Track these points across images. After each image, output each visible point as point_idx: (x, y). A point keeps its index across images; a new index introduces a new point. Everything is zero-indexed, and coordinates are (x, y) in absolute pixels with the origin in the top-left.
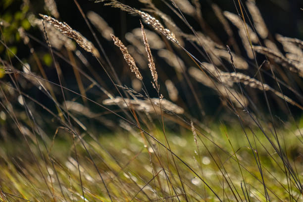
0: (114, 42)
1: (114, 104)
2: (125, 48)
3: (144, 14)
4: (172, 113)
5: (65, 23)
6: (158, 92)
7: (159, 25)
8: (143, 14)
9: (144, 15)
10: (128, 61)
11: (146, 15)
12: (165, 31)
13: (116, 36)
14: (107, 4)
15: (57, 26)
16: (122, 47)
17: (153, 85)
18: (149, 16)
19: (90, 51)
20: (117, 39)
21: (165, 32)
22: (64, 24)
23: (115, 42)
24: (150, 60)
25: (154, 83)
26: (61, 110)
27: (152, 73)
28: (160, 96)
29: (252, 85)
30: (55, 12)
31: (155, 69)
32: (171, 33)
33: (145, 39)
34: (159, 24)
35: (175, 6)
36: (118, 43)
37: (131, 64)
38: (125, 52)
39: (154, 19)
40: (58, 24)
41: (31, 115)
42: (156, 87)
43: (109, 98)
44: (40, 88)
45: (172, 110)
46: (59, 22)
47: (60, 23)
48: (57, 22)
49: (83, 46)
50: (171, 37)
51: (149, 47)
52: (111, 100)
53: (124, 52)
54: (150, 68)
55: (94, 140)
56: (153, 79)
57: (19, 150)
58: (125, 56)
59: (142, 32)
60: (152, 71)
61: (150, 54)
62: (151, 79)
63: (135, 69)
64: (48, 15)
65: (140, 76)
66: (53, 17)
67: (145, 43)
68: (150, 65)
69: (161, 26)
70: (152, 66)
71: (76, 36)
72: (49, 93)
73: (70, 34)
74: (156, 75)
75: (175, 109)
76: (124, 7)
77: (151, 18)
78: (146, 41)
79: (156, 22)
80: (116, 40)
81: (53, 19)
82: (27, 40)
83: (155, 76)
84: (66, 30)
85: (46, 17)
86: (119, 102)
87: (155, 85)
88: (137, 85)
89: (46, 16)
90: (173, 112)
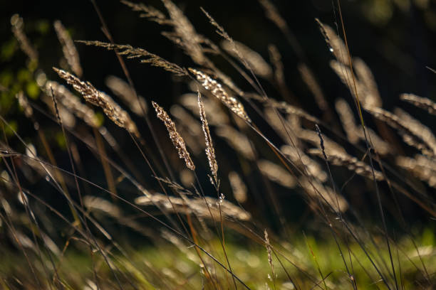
0: (156, 113)
1: (151, 204)
2: (172, 123)
3: (201, 74)
4: (233, 219)
5: (89, 83)
6: (218, 190)
7: (221, 92)
8: (199, 75)
9: (201, 76)
10: (175, 142)
11: (204, 76)
12: (230, 100)
13: (160, 106)
14: (145, 61)
15: (77, 87)
16: (168, 122)
17: (211, 179)
18: (208, 78)
19: (123, 126)
20: (161, 109)
21: (229, 102)
22: (88, 85)
23: (158, 114)
24: (207, 144)
25: (213, 176)
26: (76, 210)
27: (210, 162)
28: (220, 195)
29: (359, 171)
30: (76, 67)
31: (214, 156)
32: (237, 104)
33: (202, 113)
34: (221, 89)
35: (247, 66)
36: (162, 116)
37: (179, 146)
38: (172, 129)
39: (214, 82)
40: (79, 84)
41: (34, 218)
42: (215, 182)
43: (144, 195)
44: (48, 179)
45: (233, 214)
46: (82, 81)
47: (83, 83)
48: (77, 81)
49: (114, 118)
50: (238, 110)
51: (207, 124)
52: (147, 198)
53: (170, 129)
54: (207, 156)
55: (123, 256)
56: (211, 172)
57: (18, 268)
58: (171, 134)
59: (199, 103)
60: (210, 159)
61: (208, 135)
62: (208, 170)
63: (184, 154)
64: (66, 71)
65: (191, 164)
66: (73, 73)
67: (202, 119)
68: (208, 151)
69: (224, 93)
70: (210, 152)
71: (105, 103)
72: (60, 185)
73: (96, 100)
74: (216, 165)
75: (237, 214)
76: (169, 65)
77: (211, 80)
78: (203, 116)
79: (218, 87)
80: (159, 111)
81: (73, 76)
82: (29, 111)
83: (214, 167)
84: (90, 94)
85: (63, 73)
86: (159, 202)
87: (214, 180)
88: (187, 179)
89: (63, 71)
90: (235, 217)
